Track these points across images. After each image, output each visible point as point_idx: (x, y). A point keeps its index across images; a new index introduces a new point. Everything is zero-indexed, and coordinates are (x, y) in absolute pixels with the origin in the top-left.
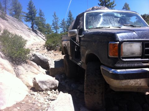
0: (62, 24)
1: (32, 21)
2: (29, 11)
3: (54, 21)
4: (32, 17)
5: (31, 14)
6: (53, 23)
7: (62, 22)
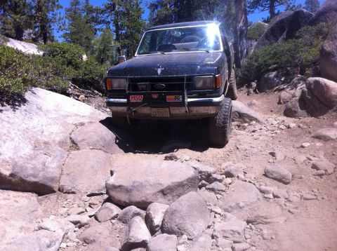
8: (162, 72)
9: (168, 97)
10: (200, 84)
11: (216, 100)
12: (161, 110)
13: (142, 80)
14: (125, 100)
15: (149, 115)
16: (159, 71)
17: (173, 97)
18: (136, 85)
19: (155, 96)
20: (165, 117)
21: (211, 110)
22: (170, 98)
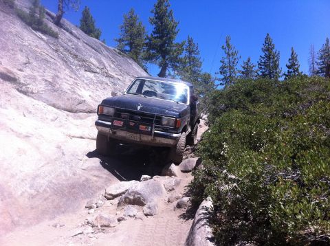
0: (243, 73)
1: (164, 57)
2: (154, 26)
3: (226, 61)
4: (162, 45)
5: (161, 38)
6: (222, 68)
7: (244, 68)
8: (141, 109)
9: (141, 126)
10: (165, 122)
11: (175, 135)
12: (135, 135)
13: (125, 111)
14: (110, 123)
15: (124, 138)
16: (139, 108)
17: (144, 127)
18: (120, 114)
19: (132, 124)
20: (137, 141)
21: (171, 142)
22: (142, 127)
